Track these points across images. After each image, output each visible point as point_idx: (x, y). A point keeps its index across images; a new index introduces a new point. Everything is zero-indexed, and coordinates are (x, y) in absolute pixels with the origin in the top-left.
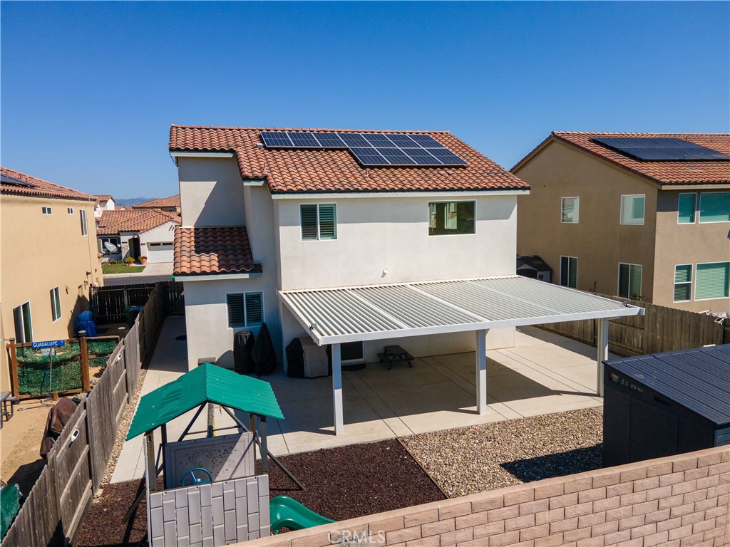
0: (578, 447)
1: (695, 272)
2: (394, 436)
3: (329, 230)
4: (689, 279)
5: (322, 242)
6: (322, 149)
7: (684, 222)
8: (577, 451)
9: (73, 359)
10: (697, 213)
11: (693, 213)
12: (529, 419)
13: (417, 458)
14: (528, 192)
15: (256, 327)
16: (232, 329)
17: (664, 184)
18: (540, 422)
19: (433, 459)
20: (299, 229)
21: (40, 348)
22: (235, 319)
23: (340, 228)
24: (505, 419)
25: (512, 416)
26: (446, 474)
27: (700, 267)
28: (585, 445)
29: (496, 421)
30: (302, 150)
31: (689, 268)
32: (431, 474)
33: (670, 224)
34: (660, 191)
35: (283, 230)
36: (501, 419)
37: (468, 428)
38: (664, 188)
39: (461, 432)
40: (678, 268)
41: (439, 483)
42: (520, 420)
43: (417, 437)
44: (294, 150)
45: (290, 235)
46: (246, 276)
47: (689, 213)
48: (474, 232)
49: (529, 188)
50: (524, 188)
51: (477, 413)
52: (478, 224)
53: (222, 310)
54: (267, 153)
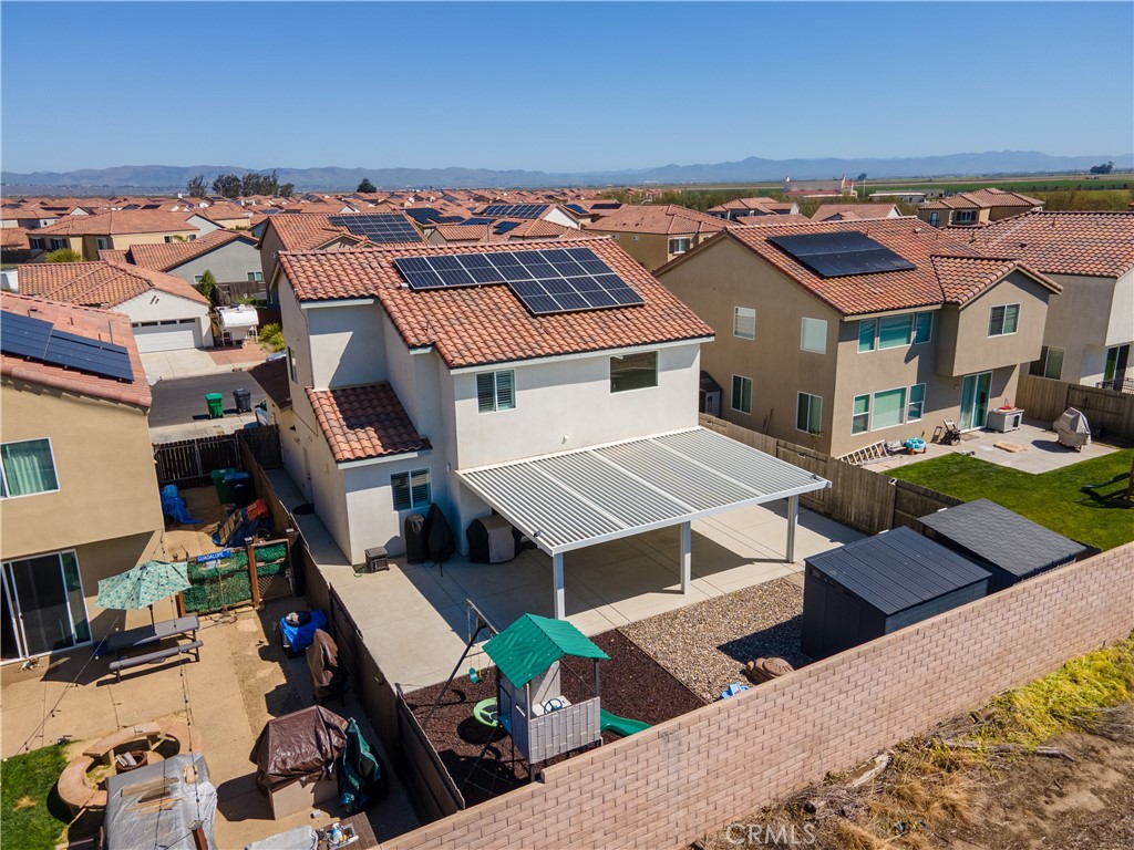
0: (778, 622)
1: (872, 400)
2: (613, 627)
3: (507, 398)
4: (866, 409)
5: (500, 413)
6: (477, 286)
7: (865, 351)
8: (778, 627)
9: (241, 570)
10: (877, 340)
11: (873, 340)
12: (729, 595)
13: (643, 647)
14: (712, 339)
15: (425, 507)
16: (397, 512)
17: (847, 315)
18: (740, 597)
19: (658, 648)
20: (476, 401)
21: (205, 561)
22: (401, 500)
23: (519, 395)
24: (708, 598)
25: (715, 594)
26: (673, 661)
27: (877, 395)
28: (783, 620)
29: (702, 600)
30: (455, 289)
31: (867, 398)
32: (660, 662)
33: (852, 354)
34: (841, 321)
35: (459, 405)
36: (706, 598)
37: (678, 611)
38: (847, 319)
39: (673, 616)
40: (857, 399)
41: (671, 671)
42: (721, 597)
43: (634, 626)
44: (446, 289)
45: (466, 409)
46: (415, 455)
47: (868, 340)
48: (655, 384)
49: (714, 335)
50: (708, 335)
51: (682, 592)
52: (661, 376)
53: (385, 493)
54: (417, 298)
